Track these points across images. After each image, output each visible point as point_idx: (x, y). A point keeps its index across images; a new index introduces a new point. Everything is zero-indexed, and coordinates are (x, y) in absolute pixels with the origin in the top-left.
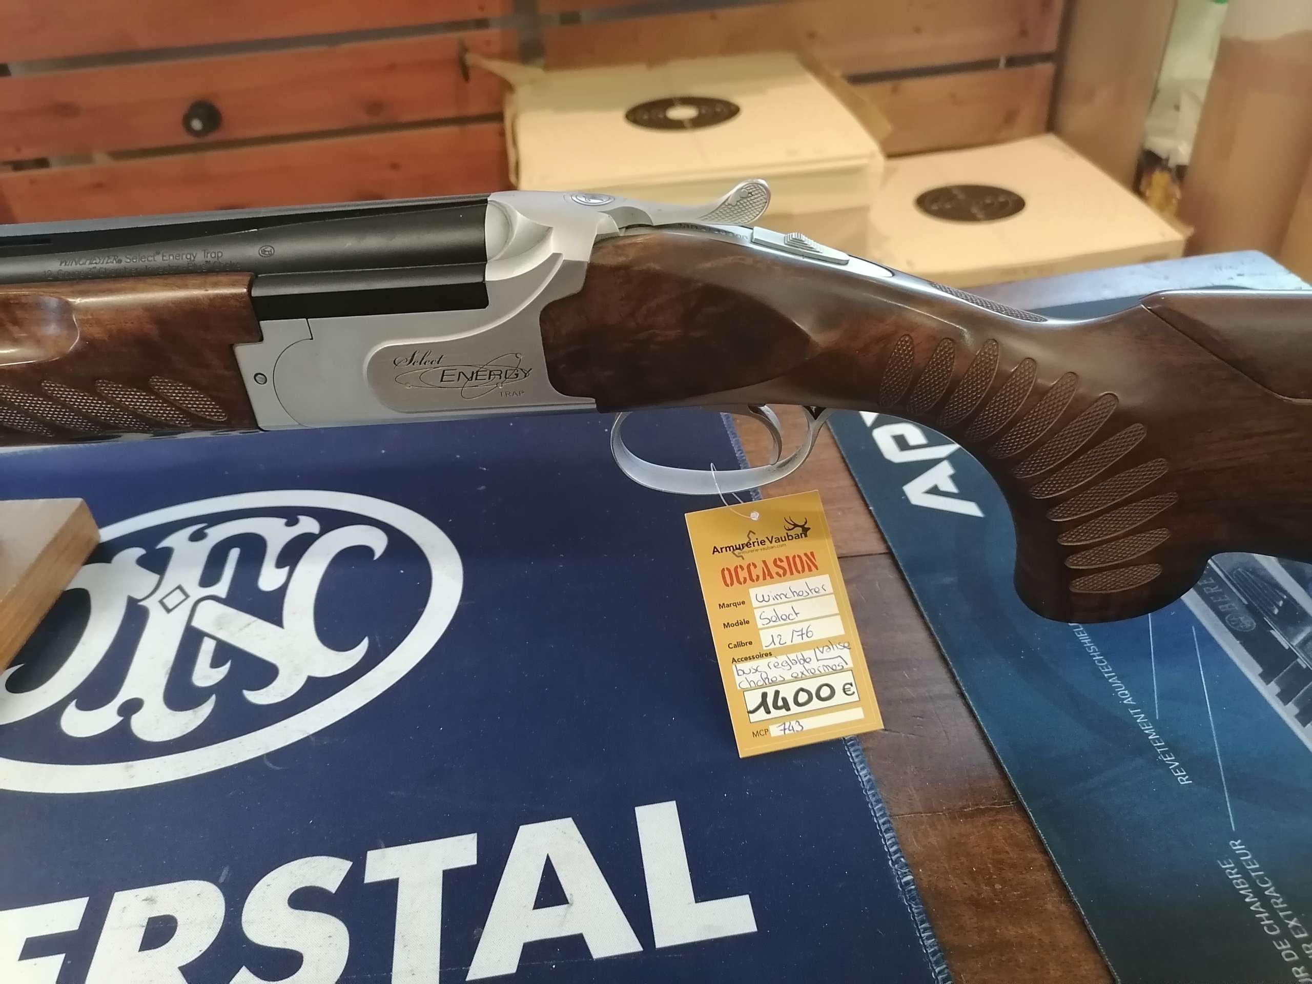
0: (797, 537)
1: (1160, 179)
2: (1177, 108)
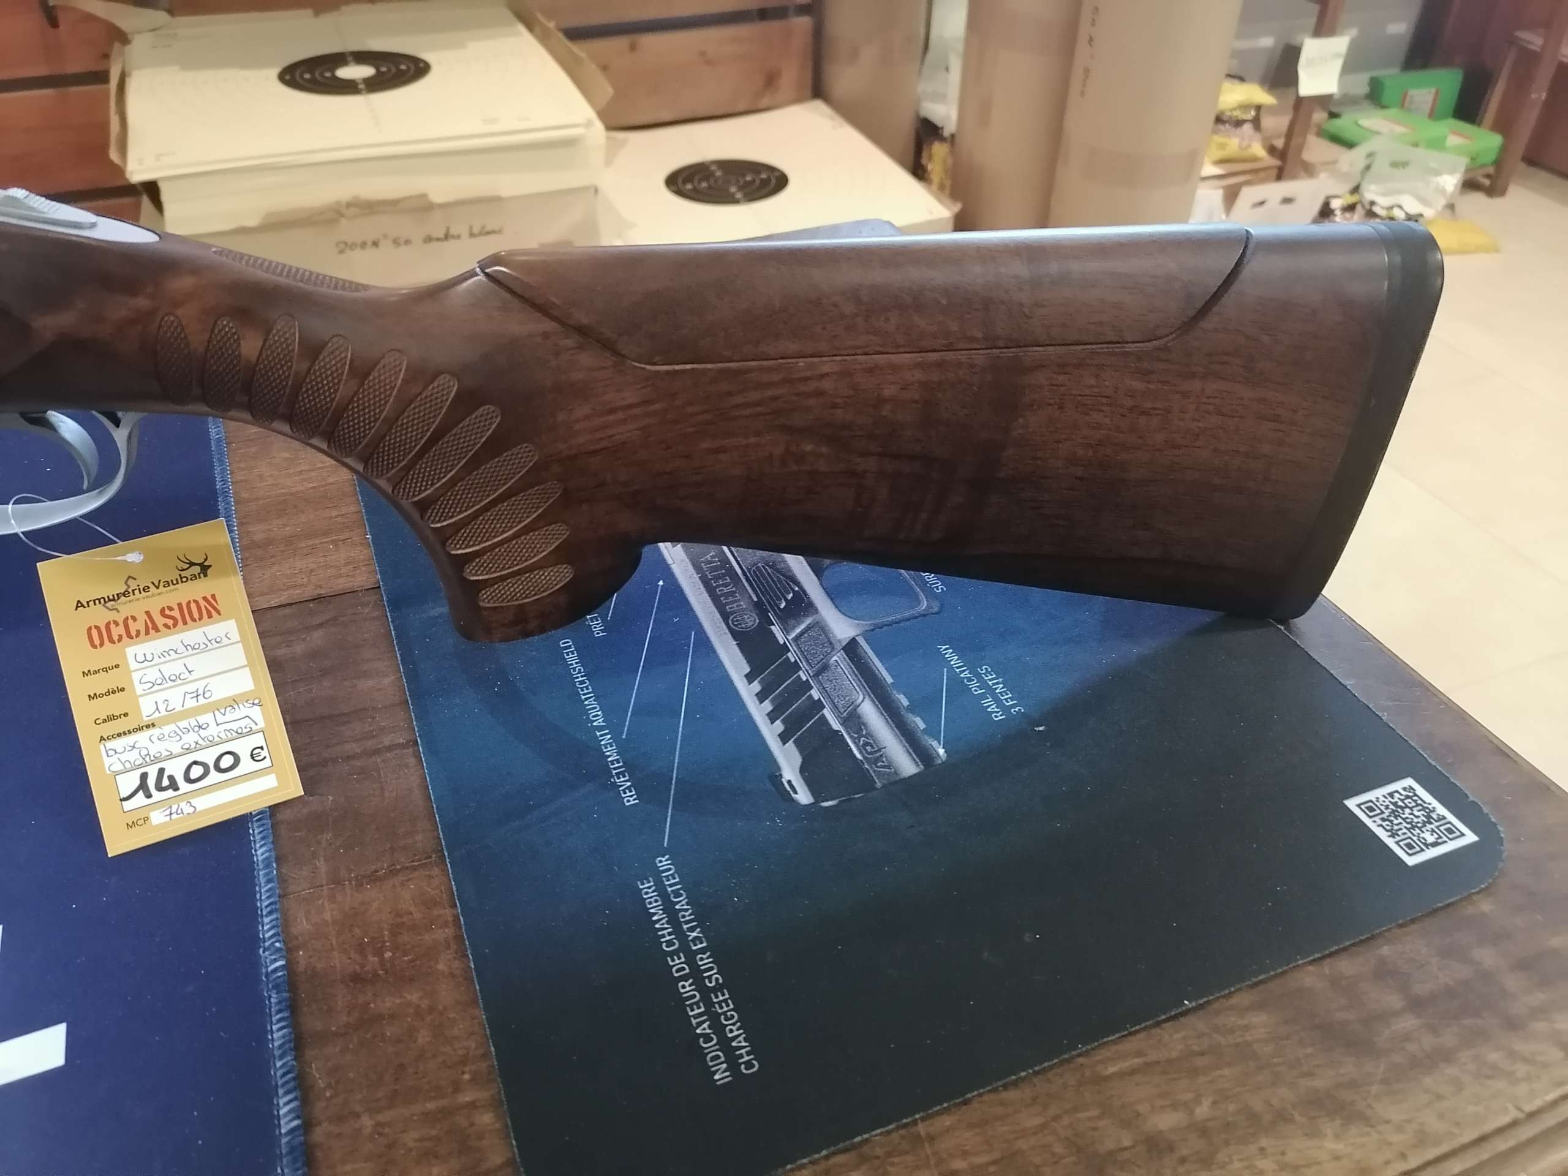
0: (194, 577)
1: (939, 150)
2: (947, 69)
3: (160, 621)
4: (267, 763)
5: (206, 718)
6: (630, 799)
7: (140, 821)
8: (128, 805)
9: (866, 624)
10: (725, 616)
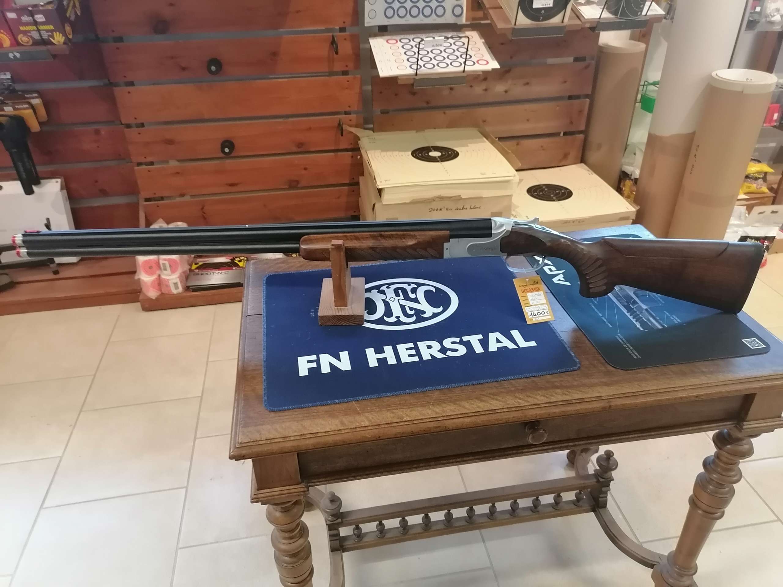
0: (536, 284)
1: (628, 183)
2: (635, 154)
3: (532, 290)
4: (549, 314)
5: (539, 306)
6: (611, 326)
7: (531, 320)
8: (530, 317)
9: (649, 307)
10: (620, 303)
